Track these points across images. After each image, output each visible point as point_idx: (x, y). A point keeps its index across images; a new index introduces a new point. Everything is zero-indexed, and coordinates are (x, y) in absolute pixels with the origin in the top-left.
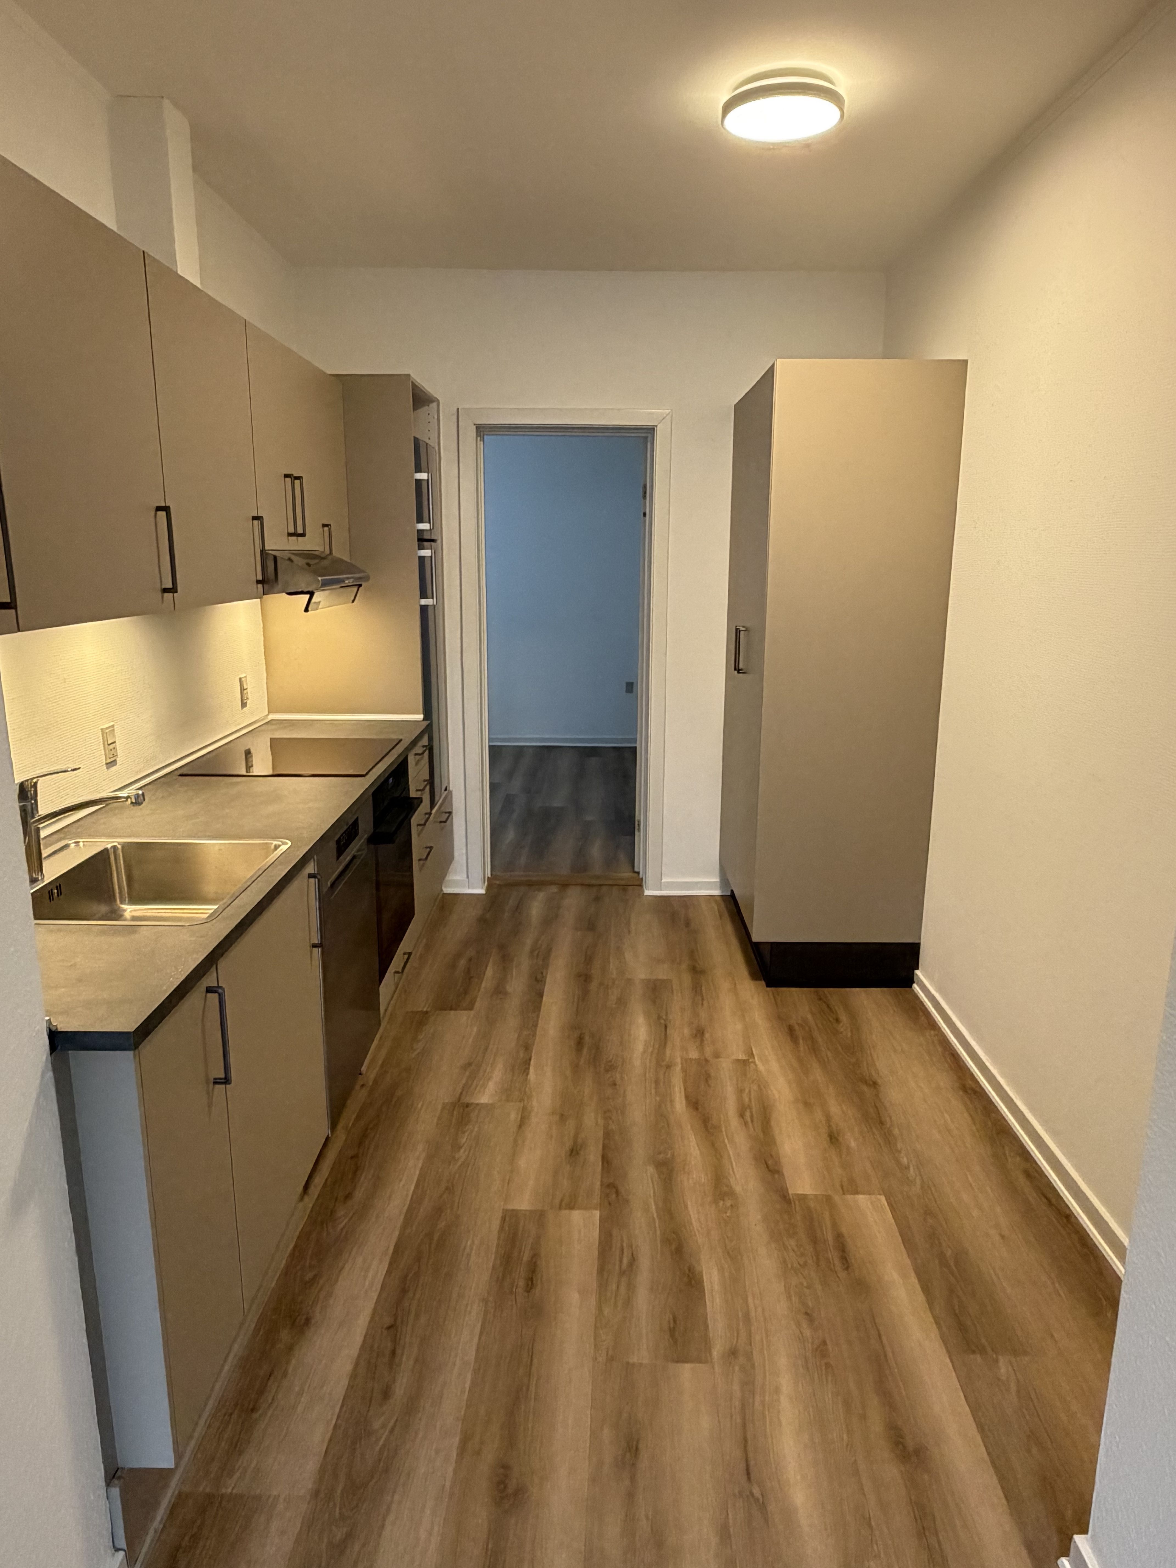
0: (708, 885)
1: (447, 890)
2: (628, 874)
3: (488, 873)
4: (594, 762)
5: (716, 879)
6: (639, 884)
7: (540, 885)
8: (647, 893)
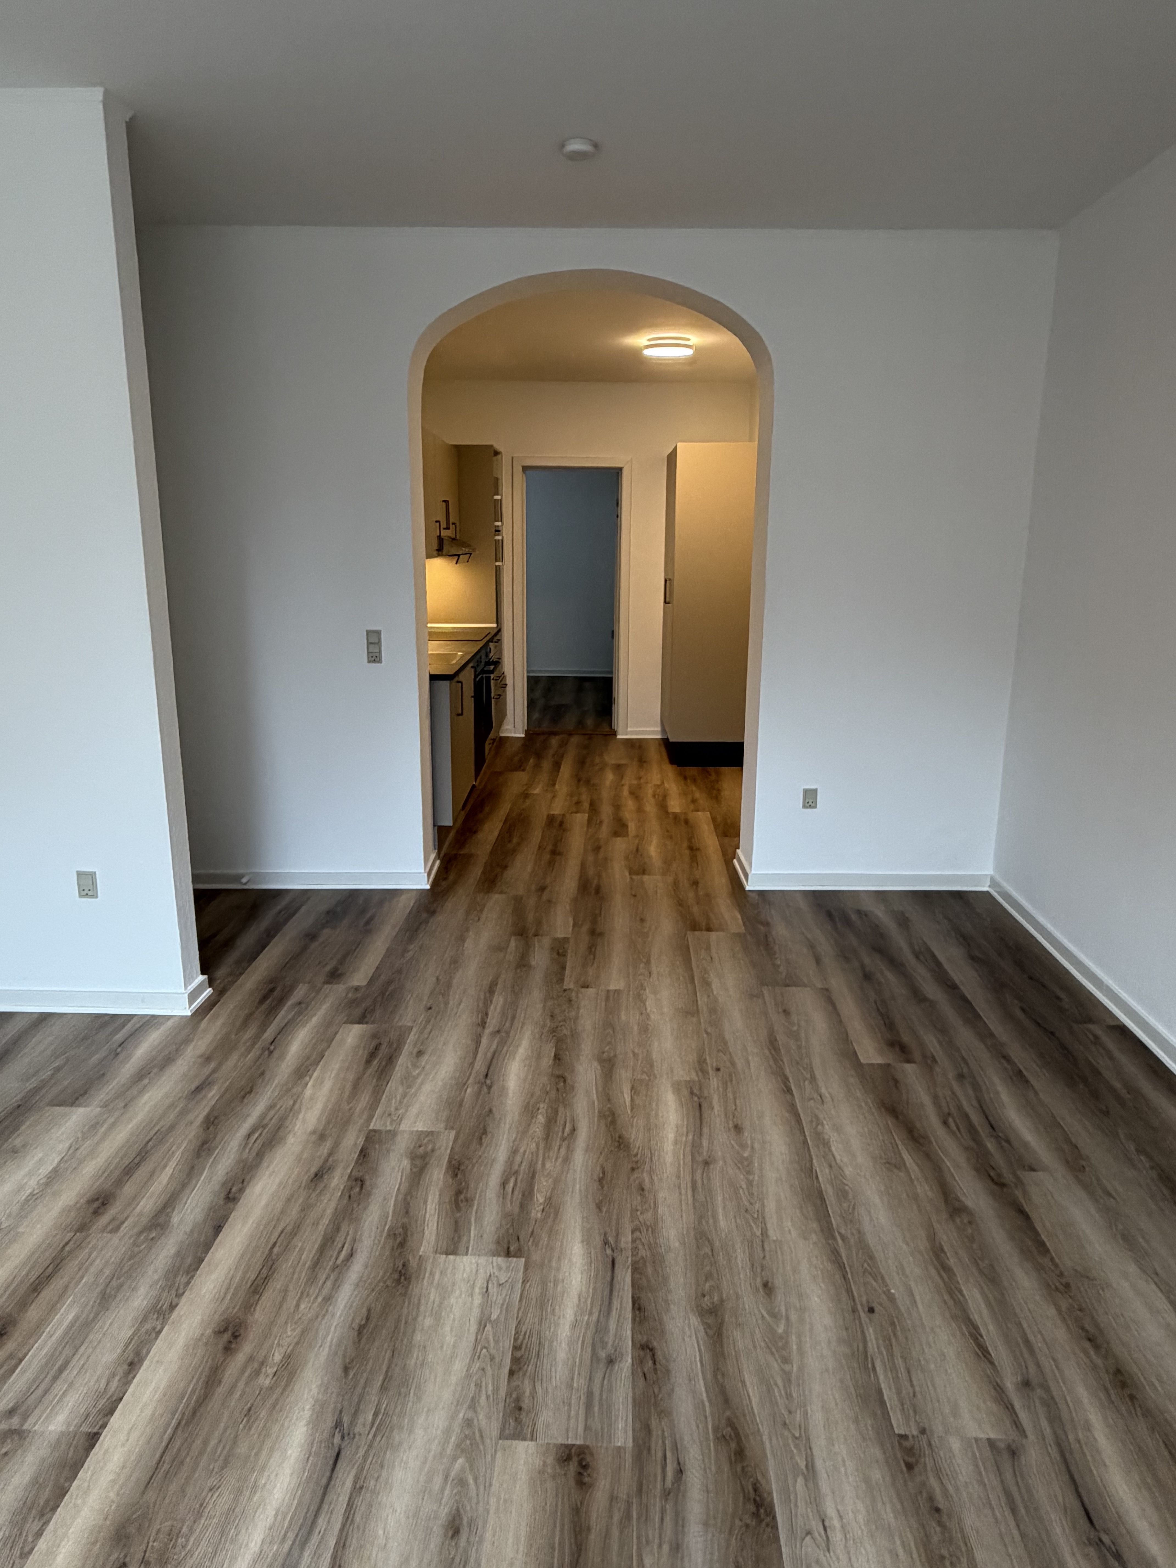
0: (653, 732)
1: (502, 735)
2: (608, 729)
3: (526, 728)
4: (587, 685)
5: (659, 729)
6: (615, 734)
7: (554, 734)
8: (619, 737)
